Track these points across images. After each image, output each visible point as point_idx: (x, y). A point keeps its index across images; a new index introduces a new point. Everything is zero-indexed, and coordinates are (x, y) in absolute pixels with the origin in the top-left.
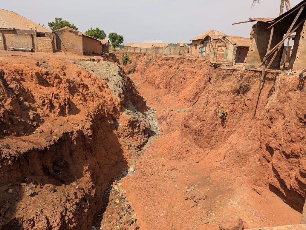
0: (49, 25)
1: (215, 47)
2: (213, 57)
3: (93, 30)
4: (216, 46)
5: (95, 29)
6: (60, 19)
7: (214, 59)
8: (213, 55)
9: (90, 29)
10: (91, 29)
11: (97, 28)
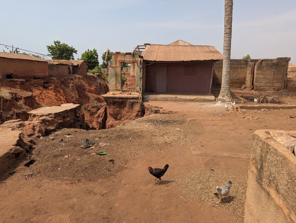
0: (48, 49)
1: (116, 64)
2: (115, 82)
3: (90, 51)
4: (116, 61)
5: (92, 51)
6: (59, 43)
7: (116, 87)
8: (114, 79)
9: (87, 51)
10: (89, 50)
11: (94, 49)
